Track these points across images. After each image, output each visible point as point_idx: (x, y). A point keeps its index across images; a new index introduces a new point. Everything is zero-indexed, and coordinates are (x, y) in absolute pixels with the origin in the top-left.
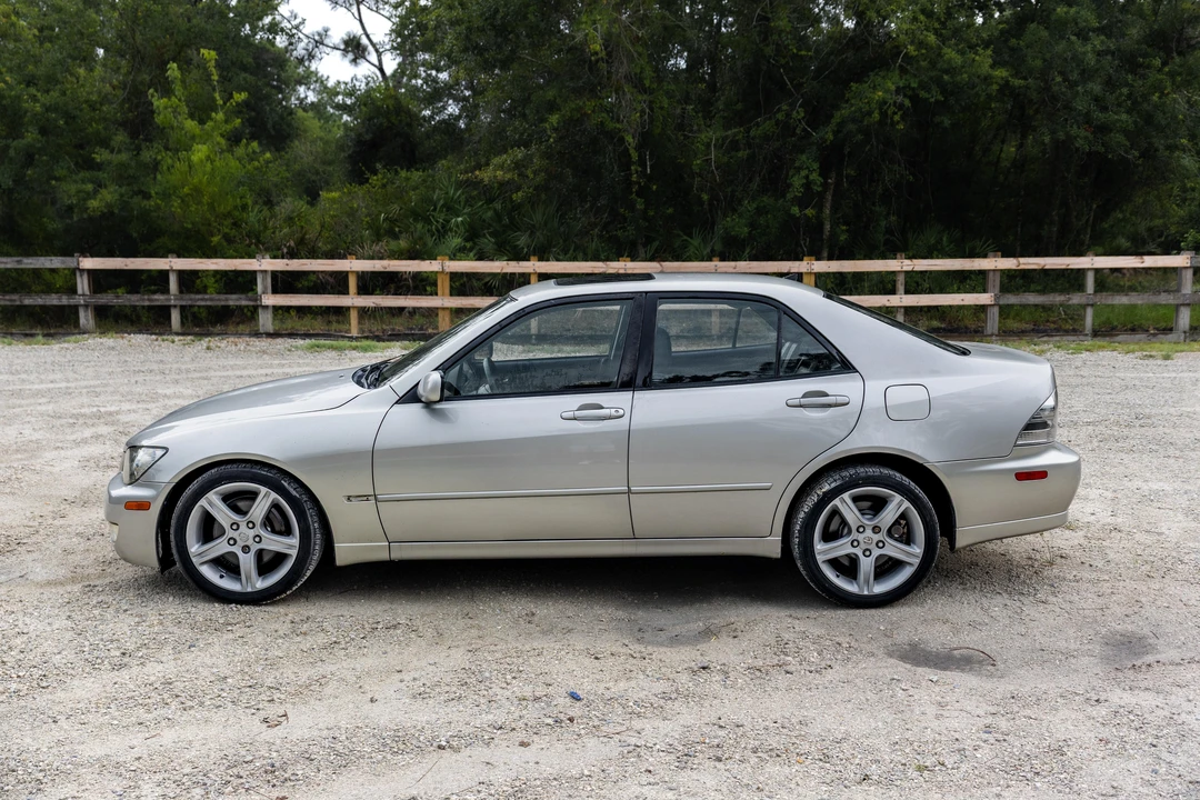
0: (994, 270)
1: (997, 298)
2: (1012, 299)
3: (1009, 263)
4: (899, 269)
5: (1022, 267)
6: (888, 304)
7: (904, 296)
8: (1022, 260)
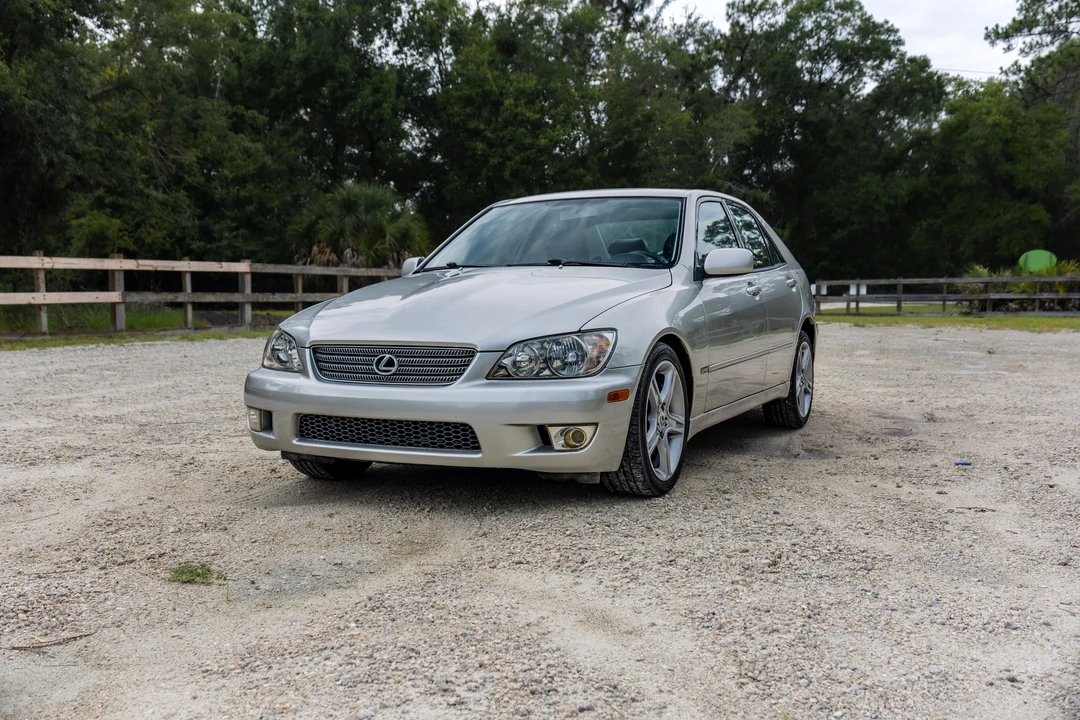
0: (119, 271)
1: (124, 296)
2: (134, 297)
3: (130, 264)
4: (40, 266)
5: (141, 268)
6: (33, 302)
7: (47, 294)
8: (141, 262)
